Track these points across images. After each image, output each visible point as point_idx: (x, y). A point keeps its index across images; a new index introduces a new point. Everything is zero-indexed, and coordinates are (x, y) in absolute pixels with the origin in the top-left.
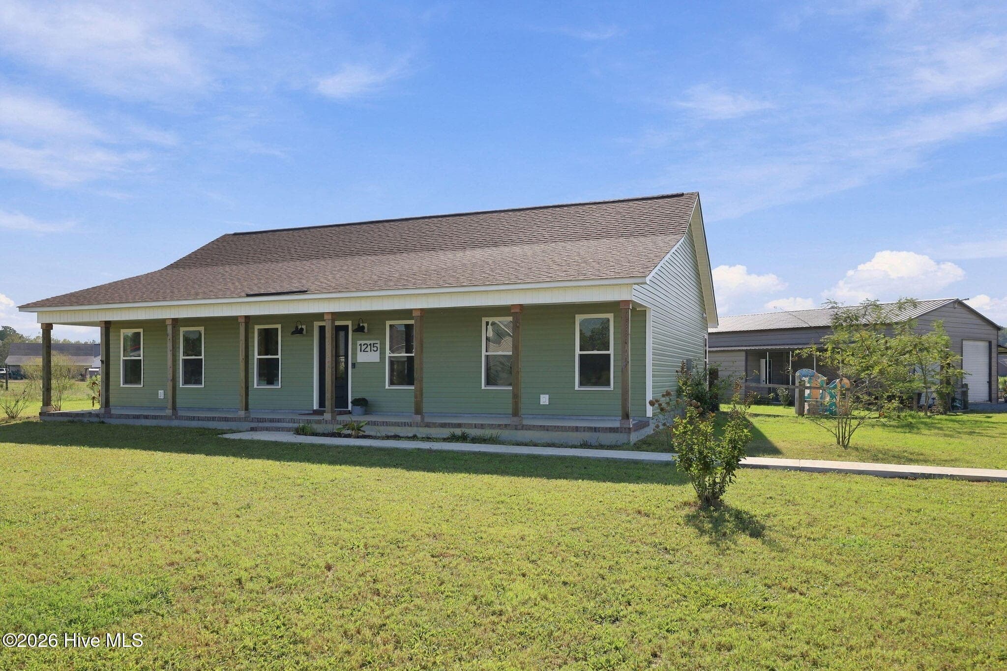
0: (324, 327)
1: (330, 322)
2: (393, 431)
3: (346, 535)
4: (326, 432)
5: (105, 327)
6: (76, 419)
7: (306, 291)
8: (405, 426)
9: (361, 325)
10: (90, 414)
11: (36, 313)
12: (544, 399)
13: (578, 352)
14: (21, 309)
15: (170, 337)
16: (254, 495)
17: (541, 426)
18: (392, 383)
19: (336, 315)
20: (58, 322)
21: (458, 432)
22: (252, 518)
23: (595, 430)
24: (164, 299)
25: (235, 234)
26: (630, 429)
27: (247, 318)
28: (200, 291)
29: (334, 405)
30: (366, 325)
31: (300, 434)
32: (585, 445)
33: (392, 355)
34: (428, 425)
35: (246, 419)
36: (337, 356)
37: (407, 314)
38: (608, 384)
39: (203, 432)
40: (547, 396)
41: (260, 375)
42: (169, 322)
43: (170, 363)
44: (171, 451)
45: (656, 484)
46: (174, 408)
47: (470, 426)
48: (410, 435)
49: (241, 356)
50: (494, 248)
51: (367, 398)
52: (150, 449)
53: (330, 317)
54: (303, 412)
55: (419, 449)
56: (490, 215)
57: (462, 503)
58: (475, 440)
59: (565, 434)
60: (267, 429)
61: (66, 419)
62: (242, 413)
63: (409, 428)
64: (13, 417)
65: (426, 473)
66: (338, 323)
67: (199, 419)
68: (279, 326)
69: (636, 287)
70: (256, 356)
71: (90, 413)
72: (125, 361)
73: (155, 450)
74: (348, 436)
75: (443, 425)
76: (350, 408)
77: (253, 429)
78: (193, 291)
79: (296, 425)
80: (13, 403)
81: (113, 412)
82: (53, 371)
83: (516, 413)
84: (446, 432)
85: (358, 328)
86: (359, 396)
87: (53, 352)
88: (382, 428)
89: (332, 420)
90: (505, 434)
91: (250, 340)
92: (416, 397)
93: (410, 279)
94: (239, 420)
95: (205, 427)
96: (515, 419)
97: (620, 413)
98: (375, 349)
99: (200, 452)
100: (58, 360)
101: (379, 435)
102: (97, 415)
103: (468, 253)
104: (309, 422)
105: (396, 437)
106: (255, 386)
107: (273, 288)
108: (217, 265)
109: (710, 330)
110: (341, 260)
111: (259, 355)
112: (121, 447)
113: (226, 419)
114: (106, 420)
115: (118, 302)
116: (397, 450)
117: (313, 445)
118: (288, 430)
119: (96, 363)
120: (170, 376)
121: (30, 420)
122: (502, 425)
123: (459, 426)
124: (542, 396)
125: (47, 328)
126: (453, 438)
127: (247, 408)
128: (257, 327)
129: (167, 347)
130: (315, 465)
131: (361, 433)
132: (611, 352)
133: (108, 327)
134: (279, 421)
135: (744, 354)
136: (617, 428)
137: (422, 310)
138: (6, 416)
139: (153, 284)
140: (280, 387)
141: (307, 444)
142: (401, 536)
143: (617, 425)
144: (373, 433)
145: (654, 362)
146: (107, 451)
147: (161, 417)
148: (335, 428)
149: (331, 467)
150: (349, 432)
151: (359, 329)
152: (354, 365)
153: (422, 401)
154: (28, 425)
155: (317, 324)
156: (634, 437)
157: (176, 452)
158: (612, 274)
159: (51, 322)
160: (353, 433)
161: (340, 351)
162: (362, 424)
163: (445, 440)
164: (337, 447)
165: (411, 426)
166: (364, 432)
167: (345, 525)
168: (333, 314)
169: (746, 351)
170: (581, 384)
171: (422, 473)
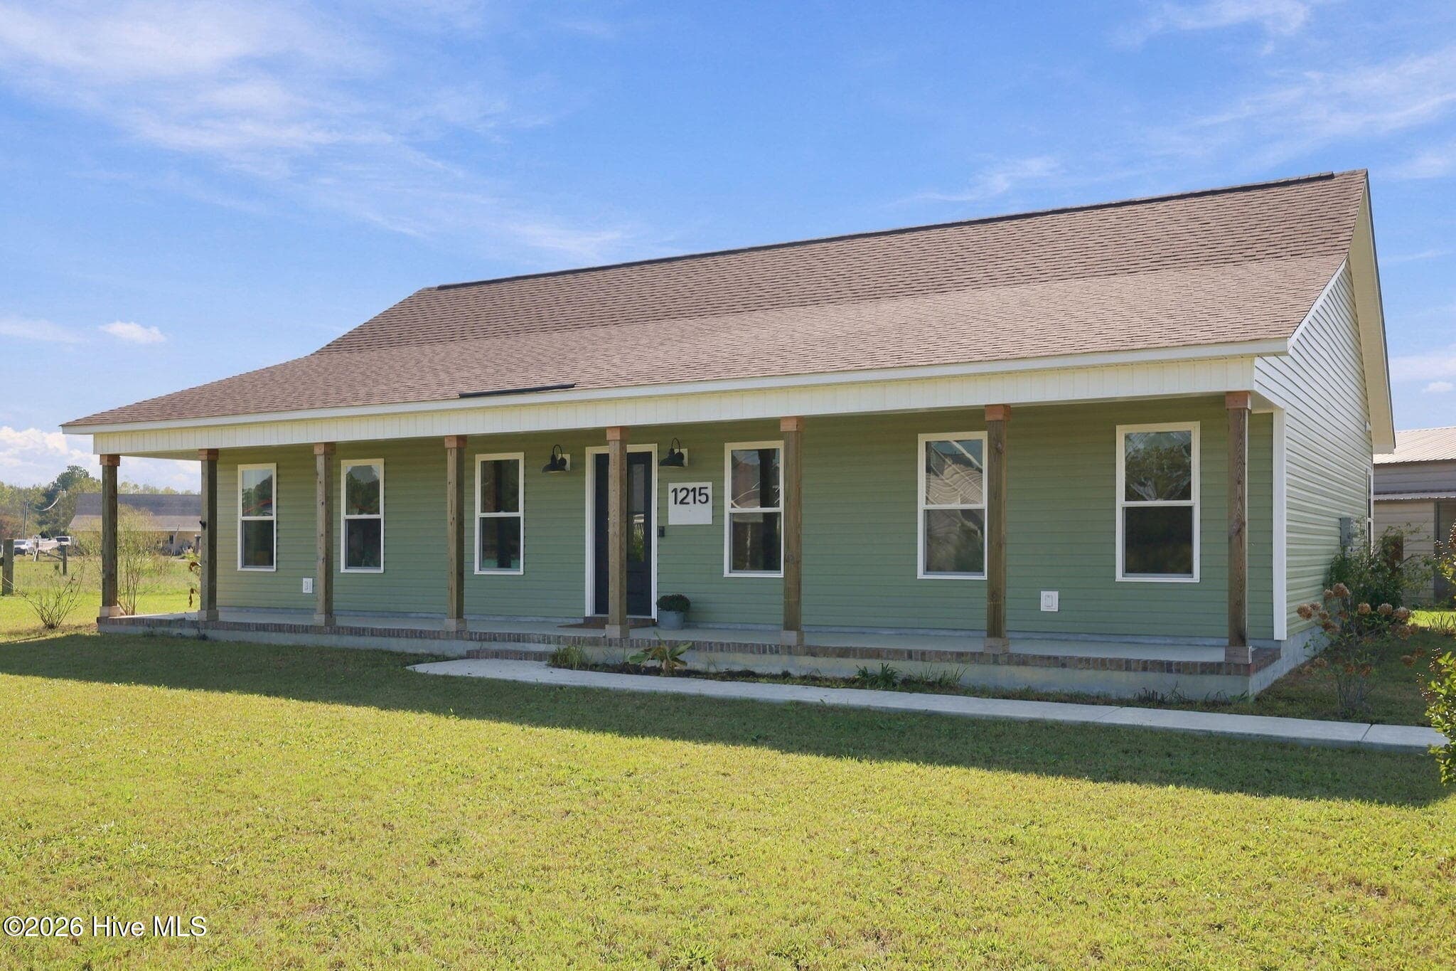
0: (607, 456)
1: (618, 444)
2: (741, 662)
3: (673, 928)
4: (610, 662)
5: (208, 460)
6: (159, 630)
7: (572, 386)
8: (764, 652)
9: (676, 451)
10: (181, 621)
11: (92, 435)
12: (1049, 601)
13: (1121, 502)
14: (66, 429)
15: (321, 477)
16: (470, 808)
17: (1049, 658)
18: (736, 566)
19: (629, 433)
20: (129, 451)
21: (874, 666)
22: (462, 869)
23: (1167, 667)
24: (312, 407)
25: (441, 288)
26: (1248, 666)
27: (462, 439)
28: (375, 390)
29: (625, 608)
30: (684, 451)
31: (560, 667)
32: (1149, 700)
33: (739, 510)
34: (813, 652)
35: (459, 635)
36: (628, 514)
37: (768, 427)
38: (1189, 571)
39: (377, 658)
40: (1055, 594)
41: (485, 549)
42: (319, 451)
43: (321, 527)
44: (315, 700)
45: (1357, 804)
46: (329, 612)
47: (897, 654)
48: (777, 670)
49: (449, 512)
50: (938, 297)
51: (686, 595)
52: (277, 694)
53: (617, 436)
54: (567, 621)
55: (798, 703)
56: (924, 232)
57: (920, 841)
58: (911, 685)
59: (1102, 675)
60: (497, 655)
61: (140, 630)
62: (452, 624)
63: (775, 657)
64: (51, 627)
65: (821, 758)
66: (632, 448)
67: (373, 633)
68: (519, 456)
69: (1258, 362)
70: (478, 514)
71: (183, 620)
72: (245, 523)
73: (287, 697)
74: (655, 671)
75: (844, 653)
76: (654, 615)
77: (470, 655)
78: (362, 392)
79: (553, 648)
80: (52, 601)
81: (223, 617)
82: (121, 544)
83: (995, 629)
84: (850, 667)
85: (669, 458)
86: (672, 591)
87: (121, 508)
88: (719, 656)
89: (621, 640)
90: (971, 673)
91: (466, 483)
92: (787, 595)
93: (773, 359)
94: (448, 635)
95: (384, 648)
96: (992, 641)
97: (1226, 631)
98: (703, 498)
99: (368, 703)
100: (129, 522)
101: (713, 670)
102: (194, 624)
103: (887, 306)
104: (577, 641)
105: (748, 676)
106: (477, 571)
107: (509, 383)
108: (408, 344)
109: (1379, 458)
110: (636, 328)
111: (482, 511)
112: (225, 688)
113: (421, 635)
114: (210, 633)
115: (230, 413)
116: (752, 702)
117: (585, 691)
118: (539, 657)
119: (193, 527)
120: (321, 554)
121: (79, 632)
122: (967, 654)
123: (875, 654)
124: (1044, 594)
125: (111, 463)
126: (864, 681)
127: (460, 614)
128: (480, 458)
129: (315, 498)
130: (591, 735)
131: (678, 667)
132: (1195, 501)
133: (213, 460)
134: (518, 638)
135: (1431, 508)
136: (1219, 664)
137: (801, 420)
138: (40, 623)
139: (293, 380)
140: (521, 572)
141: (575, 687)
142: (800, 934)
143: (1218, 656)
144: (699, 666)
145: (1290, 523)
146: (198, 696)
147: (307, 630)
148: (629, 654)
149: (625, 742)
150: (656, 663)
151: (672, 460)
152: (662, 532)
153: (798, 602)
154: (75, 640)
155: (591, 452)
156: (1257, 683)
157: (326, 700)
158: (1210, 335)
159: (116, 452)
160: (664, 667)
161: (637, 502)
162: (682, 648)
163: (850, 683)
164: (633, 695)
165: (777, 652)
166: (684, 663)
167: (667, 899)
168: (623, 429)
169: (1438, 503)
170: (1129, 569)
171: (813, 759)
